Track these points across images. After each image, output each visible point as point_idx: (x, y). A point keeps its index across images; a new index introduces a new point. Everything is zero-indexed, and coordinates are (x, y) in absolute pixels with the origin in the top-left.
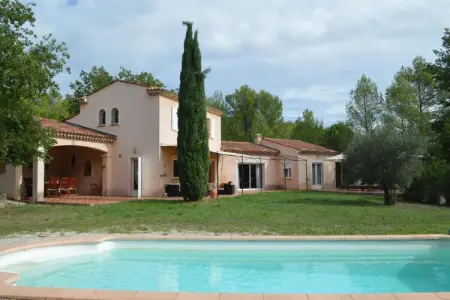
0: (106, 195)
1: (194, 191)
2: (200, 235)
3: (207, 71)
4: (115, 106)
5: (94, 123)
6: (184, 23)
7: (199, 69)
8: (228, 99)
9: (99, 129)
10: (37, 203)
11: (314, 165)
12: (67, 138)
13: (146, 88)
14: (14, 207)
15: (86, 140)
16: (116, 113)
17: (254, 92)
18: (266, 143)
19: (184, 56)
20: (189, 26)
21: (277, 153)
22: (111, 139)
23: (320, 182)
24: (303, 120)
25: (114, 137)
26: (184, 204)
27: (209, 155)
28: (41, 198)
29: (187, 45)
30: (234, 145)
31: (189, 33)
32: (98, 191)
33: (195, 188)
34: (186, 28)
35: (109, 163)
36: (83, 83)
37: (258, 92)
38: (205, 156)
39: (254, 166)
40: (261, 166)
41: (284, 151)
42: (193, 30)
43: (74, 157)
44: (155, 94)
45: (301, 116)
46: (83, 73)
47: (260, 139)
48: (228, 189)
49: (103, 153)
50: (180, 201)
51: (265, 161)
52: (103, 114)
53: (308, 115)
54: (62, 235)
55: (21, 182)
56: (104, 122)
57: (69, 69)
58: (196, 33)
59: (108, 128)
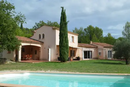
0: (40, 60)
1: (63, 59)
2: (55, 72)
3: (68, 22)
4: (43, 33)
5: (38, 38)
6: (61, 7)
7: (66, 21)
8: (85, 30)
9: (39, 40)
10: (19, 62)
11: (109, 51)
12: (28, 43)
13: (52, 27)
14: (12, 63)
15: (35, 44)
16: (43, 35)
17: (93, 27)
18: (93, 44)
19: (61, 17)
20: (63, 8)
21: (97, 47)
22: (42, 43)
23: (111, 57)
24: (108, 36)
25: (43, 43)
26: (61, 63)
27: (69, 48)
28: (20, 61)
29: (62, 14)
30: (82, 45)
31: (63, 10)
32: (38, 59)
33: (64, 58)
34: (62, 9)
35: (41, 50)
36: (36, 26)
37: (95, 27)
38: (67, 48)
39: (89, 52)
40: (91, 51)
41: (99, 47)
42: (64, 9)
43: (32, 49)
44: (54, 29)
45: (107, 35)
46: (36, 23)
47: (91, 43)
48: (78, 59)
49: (40, 47)
50: (60, 62)
51: (93, 50)
52: (40, 36)
53: (109, 34)
54: (17, 71)
55: (15, 56)
56: (40, 38)
57: (26, 22)
58: (65, 10)
59: (41, 40)
